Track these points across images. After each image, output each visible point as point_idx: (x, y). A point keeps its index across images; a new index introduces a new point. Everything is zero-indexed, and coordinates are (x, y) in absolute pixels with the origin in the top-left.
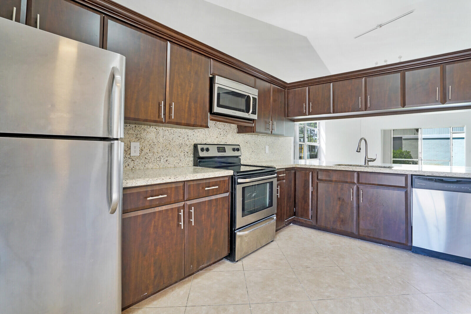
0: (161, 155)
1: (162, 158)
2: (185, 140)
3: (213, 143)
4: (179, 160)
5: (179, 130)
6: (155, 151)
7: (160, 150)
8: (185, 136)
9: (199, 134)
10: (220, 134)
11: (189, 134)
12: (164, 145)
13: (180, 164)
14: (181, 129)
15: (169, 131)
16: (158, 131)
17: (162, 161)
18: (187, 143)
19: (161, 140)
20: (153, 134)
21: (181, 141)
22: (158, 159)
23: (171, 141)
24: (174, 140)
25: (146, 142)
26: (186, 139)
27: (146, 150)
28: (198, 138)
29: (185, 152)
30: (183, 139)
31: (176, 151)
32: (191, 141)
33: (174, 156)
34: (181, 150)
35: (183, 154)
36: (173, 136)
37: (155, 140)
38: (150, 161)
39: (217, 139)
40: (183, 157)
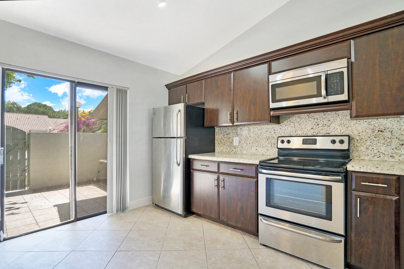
0: (252, 145)
1: (253, 148)
2: (272, 134)
3: (305, 135)
4: (267, 150)
5: (266, 126)
6: (248, 142)
7: (251, 142)
8: (272, 131)
9: (286, 127)
10: (317, 124)
11: (276, 129)
12: (254, 138)
13: (267, 153)
14: (268, 126)
15: (258, 128)
16: (250, 129)
17: (253, 149)
18: (274, 136)
19: (252, 135)
20: (247, 131)
21: (268, 135)
22: (250, 148)
23: (260, 135)
24: (262, 134)
25: (242, 137)
26: (273, 133)
27: (243, 142)
28: (286, 132)
29: (272, 144)
30: (270, 134)
31: (264, 143)
32: (278, 134)
33: (262, 146)
34: (268, 142)
35: (270, 145)
36: (261, 131)
37: (248, 136)
38: (245, 149)
39: (312, 131)
40: (270, 147)
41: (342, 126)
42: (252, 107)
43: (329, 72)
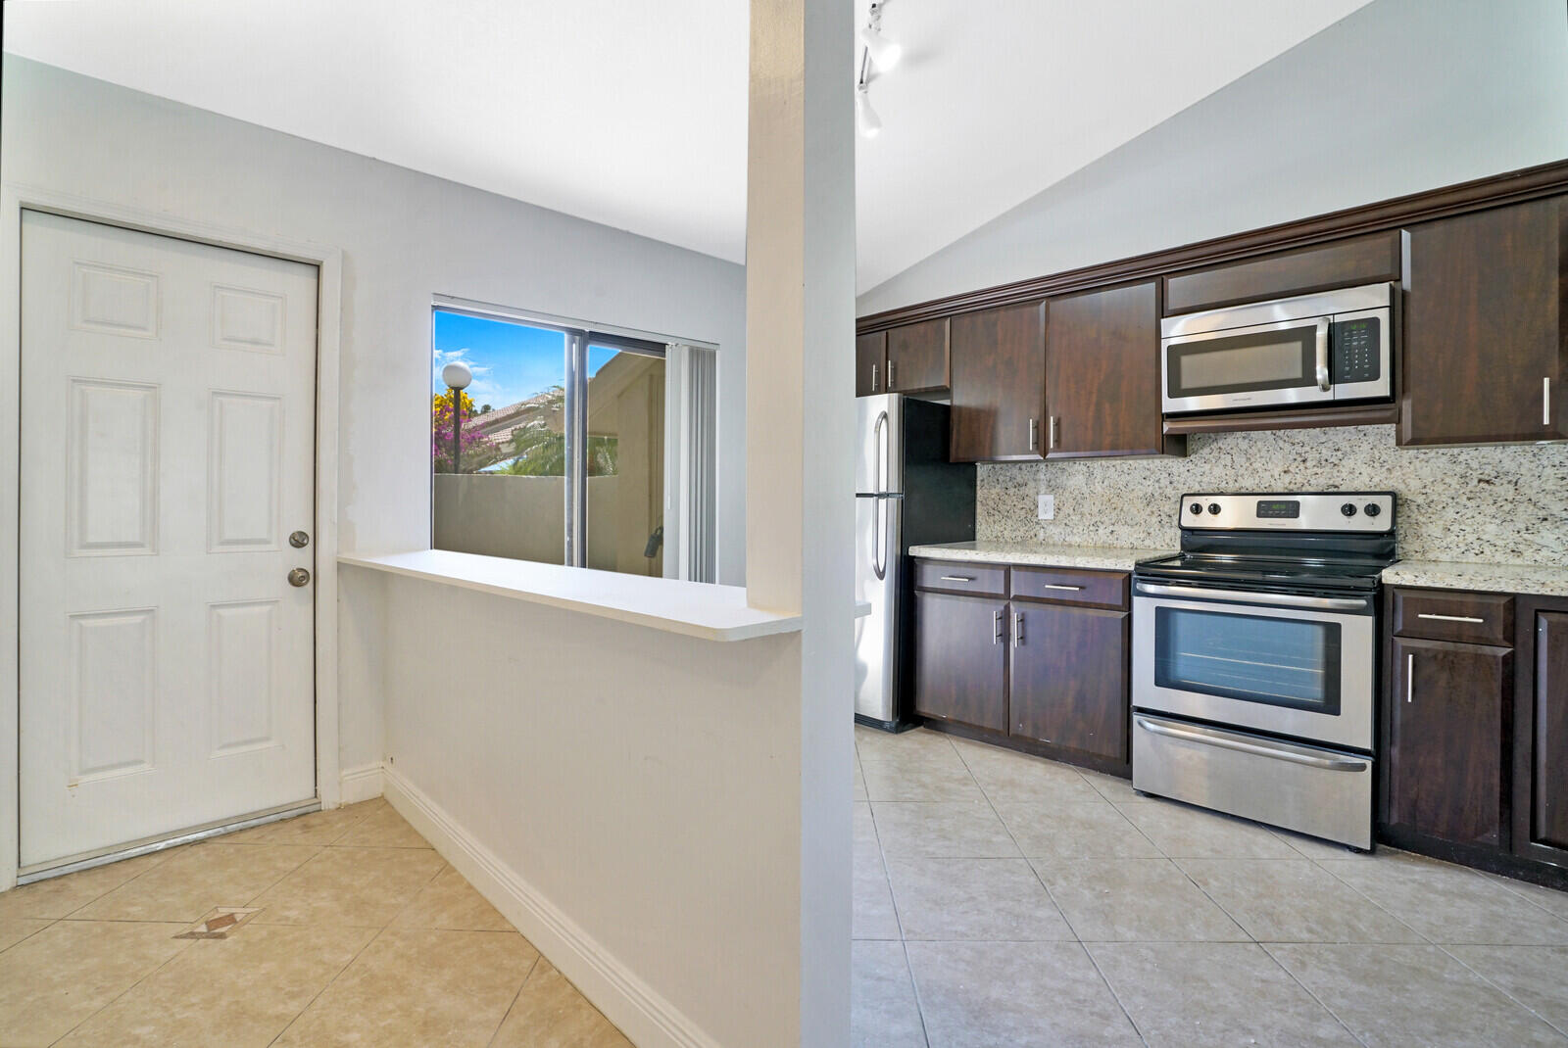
0: (1098, 519)
1: (1102, 527)
2: (1161, 485)
3: (1265, 491)
4: (1145, 534)
5: (1145, 462)
6: (1086, 510)
7: (1095, 510)
8: (1162, 477)
9: (1207, 467)
10: (1300, 459)
11: (1175, 470)
12: (1106, 498)
13: (1147, 543)
14: (1150, 461)
15: (1118, 467)
16: (1091, 469)
17: (1101, 531)
18: (1169, 491)
19: (1098, 488)
20: (1081, 477)
21: (1151, 488)
22: (1091, 528)
23: (1123, 489)
24: (1131, 487)
25: (1067, 494)
26: (1164, 482)
27: (1067, 510)
28: (1205, 479)
29: (1163, 516)
30: (1157, 485)
31: (1136, 512)
32: (1180, 486)
33: (1130, 522)
34: (1149, 509)
35: (1155, 519)
36: (1128, 478)
37: (1085, 489)
38: (1075, 531)
39: (1287, 478)
40: (1157, 526)
41: (1377, 465)
42: (1107, 406)
43: (1338, 319)
